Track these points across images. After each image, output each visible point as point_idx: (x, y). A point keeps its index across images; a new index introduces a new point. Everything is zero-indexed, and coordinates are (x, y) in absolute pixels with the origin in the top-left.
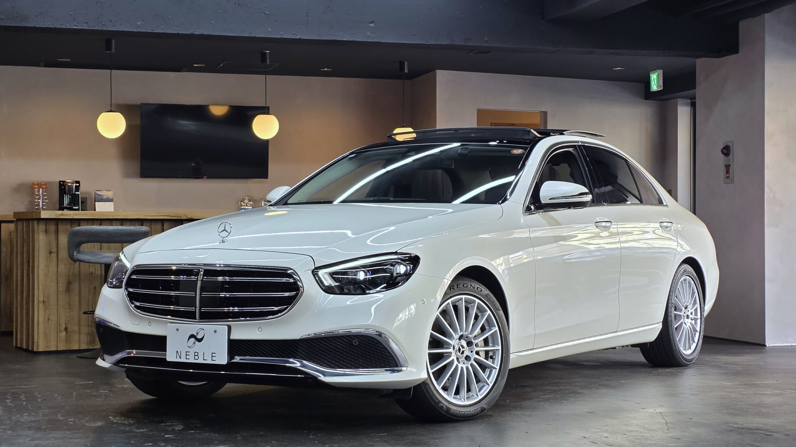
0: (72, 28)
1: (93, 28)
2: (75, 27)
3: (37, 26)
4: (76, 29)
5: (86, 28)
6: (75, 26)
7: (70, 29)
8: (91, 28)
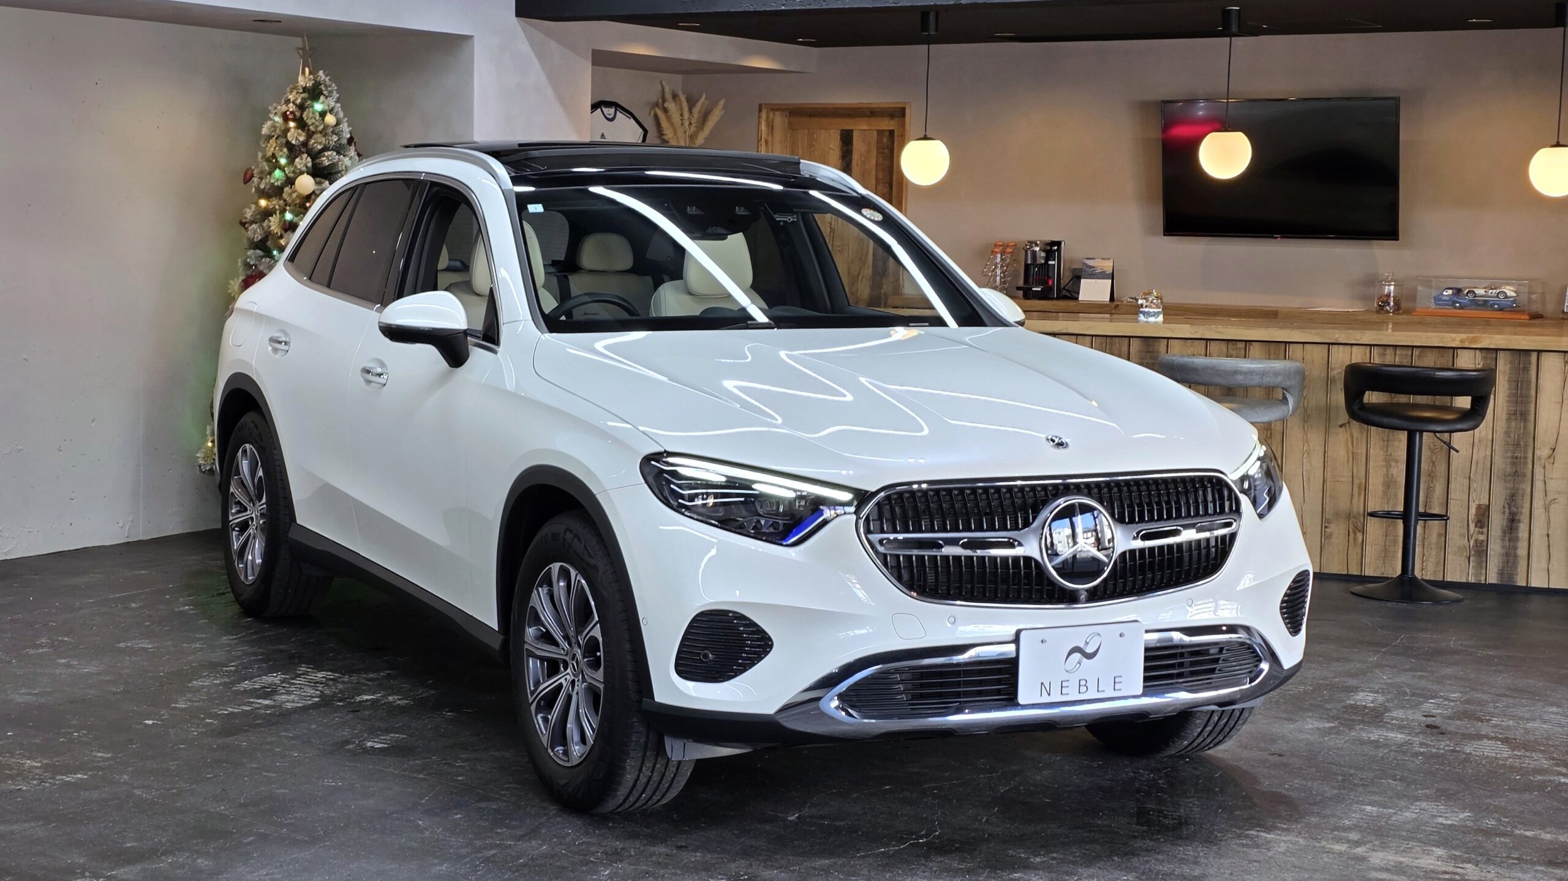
0: (779, 9)
1: (808, 7)
2: (783, 8)
3: (731, 10)
4: (783, 10)
5: (799, 8)
6: (783, 5)
7: (776, 11)
8: (803, 7)
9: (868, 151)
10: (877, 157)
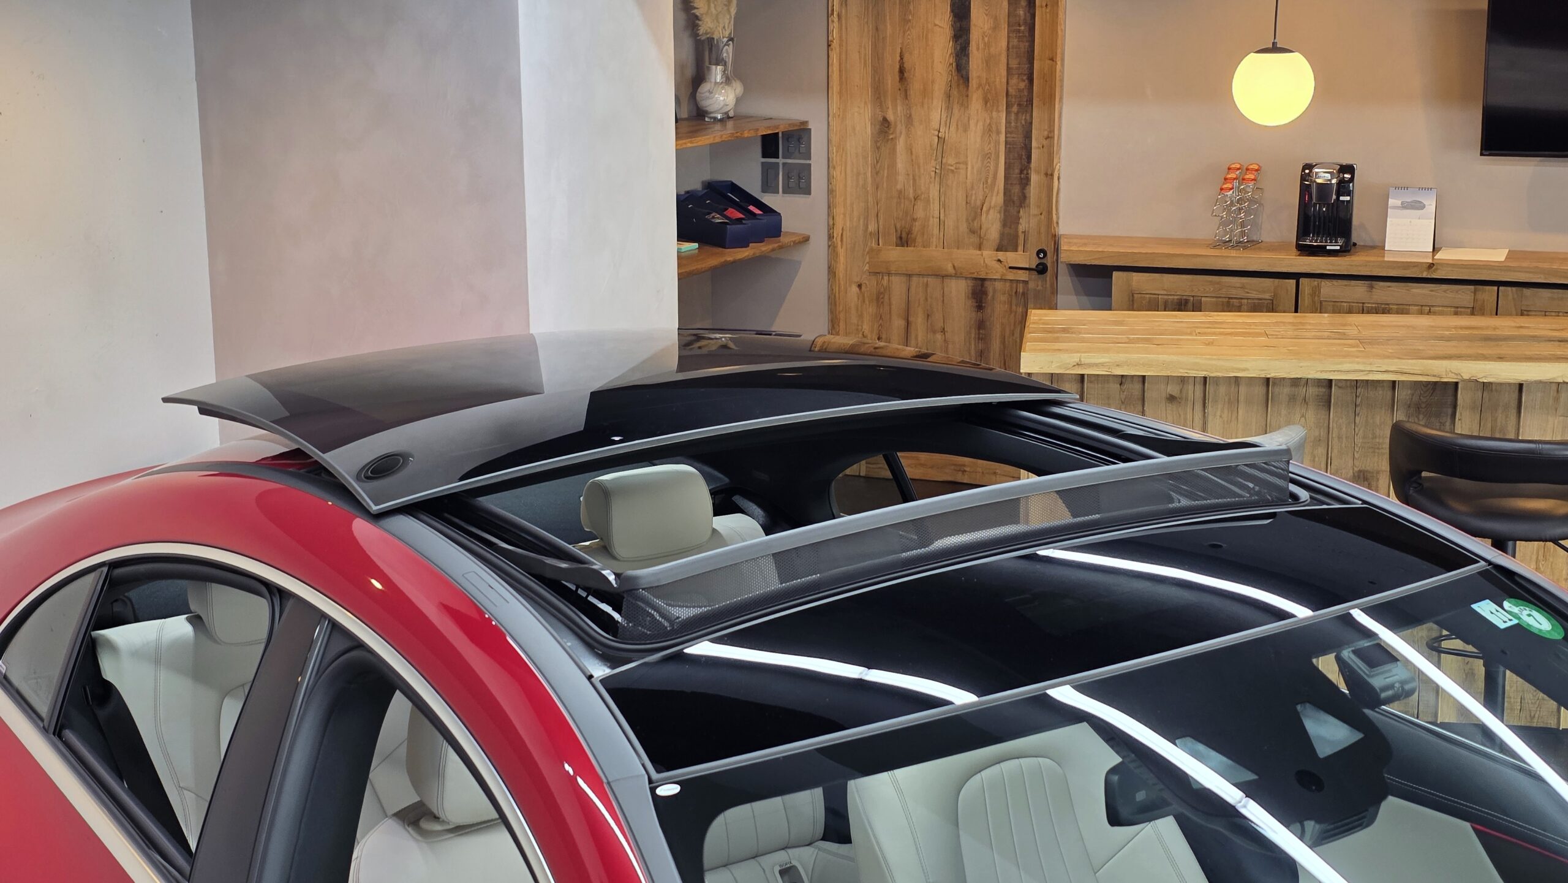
9: (995, 28)
10: (1009, 37)
